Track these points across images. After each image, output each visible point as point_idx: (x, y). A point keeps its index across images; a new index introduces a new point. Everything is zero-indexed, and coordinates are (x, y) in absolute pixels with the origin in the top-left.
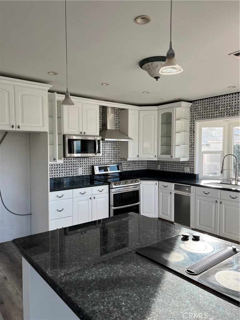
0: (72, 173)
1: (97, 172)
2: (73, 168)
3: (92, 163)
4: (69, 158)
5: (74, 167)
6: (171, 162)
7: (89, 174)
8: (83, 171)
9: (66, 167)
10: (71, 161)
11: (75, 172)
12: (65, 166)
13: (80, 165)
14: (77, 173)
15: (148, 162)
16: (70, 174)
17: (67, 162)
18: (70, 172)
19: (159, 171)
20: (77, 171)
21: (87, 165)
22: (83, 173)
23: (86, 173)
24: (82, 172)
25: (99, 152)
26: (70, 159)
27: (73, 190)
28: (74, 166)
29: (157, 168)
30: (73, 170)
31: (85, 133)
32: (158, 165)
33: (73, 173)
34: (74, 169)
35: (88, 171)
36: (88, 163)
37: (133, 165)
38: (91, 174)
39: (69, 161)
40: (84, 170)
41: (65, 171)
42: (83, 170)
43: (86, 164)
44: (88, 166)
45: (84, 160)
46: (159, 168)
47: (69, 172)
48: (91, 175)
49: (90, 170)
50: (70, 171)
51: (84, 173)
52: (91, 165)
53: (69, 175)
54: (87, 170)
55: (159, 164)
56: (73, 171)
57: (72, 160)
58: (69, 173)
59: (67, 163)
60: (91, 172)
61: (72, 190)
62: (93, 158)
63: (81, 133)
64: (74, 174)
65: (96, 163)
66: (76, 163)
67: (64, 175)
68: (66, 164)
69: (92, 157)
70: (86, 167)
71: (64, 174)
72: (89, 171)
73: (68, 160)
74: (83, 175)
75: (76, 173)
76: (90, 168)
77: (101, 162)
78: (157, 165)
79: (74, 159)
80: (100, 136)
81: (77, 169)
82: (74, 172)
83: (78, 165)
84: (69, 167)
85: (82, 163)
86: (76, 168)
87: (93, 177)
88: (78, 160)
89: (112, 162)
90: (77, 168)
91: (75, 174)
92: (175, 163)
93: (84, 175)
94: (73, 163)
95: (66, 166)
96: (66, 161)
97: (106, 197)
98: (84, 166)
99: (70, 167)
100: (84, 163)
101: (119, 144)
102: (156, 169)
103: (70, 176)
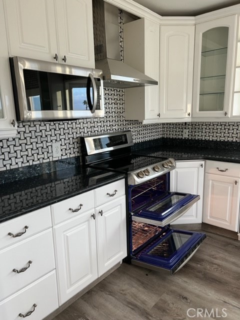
0: (39, 156)
1: (91, 150)
2: (41, 145)
3: (78, 133)
4: (29, 124)
5: (42, 142)
6: (212, 125)
7: (74, 155)
8: (62, 150)
9: (23, 145)
10: (34, 129)
11: (45, 153)
12: (21, 142)
13: (55, 138)
14: (51, 155)
15: (165, 126)
16: (36, 159)
17: (25, 132)
18: (35, 155)
19: (186, 140)
20: (50, 151)
21: (69, 136)
22: (62, 155)
23: (68, 154)
24: (60, 153)
25: (98, 108)
26: (32, 125)
27: (53, 205)
28: (42, 139)
29: (182, 135)
30: (40, 149)
31: (64, 60)
32: (184, 130)
33: (42, 156)
34: (42, 148)
35: (72, 149)
36: (71, 133)
37: (145, 132)
38: (79, 155)
39: (31, 129)
40: (65, 147)
41: (22, 154)
42: (62, 147)
43: (67, 134)
44: (71, 139)
45: (63, 126)
46: (186, 135)
47: (33, 155)
48: (78, 157)
49: (76, 147)
50: (33, 152)
51: (64, 154)
52: (78, 135)
53: (33, 160)
54: (70, 146)
55: (185, 128)
56: (41, 153)
57: (38, 126)
58: (32, 158)
59: (26, 135)
60: (77, 150)
61: (49, 207)
62: (80, 121)
63: (56, 58)
64: (43, 159)
65: (86, 132)
66: (47, 133)
67: (22, 162)
68: (22, 138)
69: (86, 119)
70: (68, 141)
71: (21, 160)
72: (74, 148)
73: (27, 127)
74: (63, 157)
75: (49, 155)
76: (75, 143)
77: (95, 129)
78: (182, 130)
79: (40, 125)
80: (96, 68)
81: (50, 147)
82: (43, 153)
83: (52, 138)
84: (32, 143)
85: (59, 132)
86: (48, 144)
87: (84, 161)
88: (51, 127)
89: (113, 127)
90: (50, 144)
91: (46, 157)
92: (219, 124)
93: (66, 157)
94: (40, 134)
95: (25, 141)
96: (23, 129)
97: (121, 205)
98: (63, 140)
99: (34, 144)
100: (62, 134)
101: (123, 93)
102: (180, 137)
103: (34, 163)
